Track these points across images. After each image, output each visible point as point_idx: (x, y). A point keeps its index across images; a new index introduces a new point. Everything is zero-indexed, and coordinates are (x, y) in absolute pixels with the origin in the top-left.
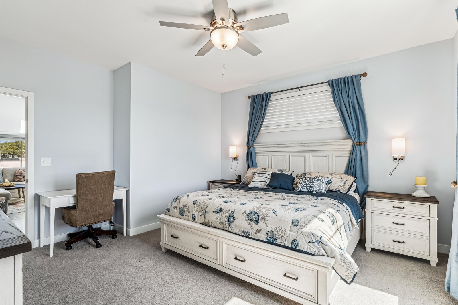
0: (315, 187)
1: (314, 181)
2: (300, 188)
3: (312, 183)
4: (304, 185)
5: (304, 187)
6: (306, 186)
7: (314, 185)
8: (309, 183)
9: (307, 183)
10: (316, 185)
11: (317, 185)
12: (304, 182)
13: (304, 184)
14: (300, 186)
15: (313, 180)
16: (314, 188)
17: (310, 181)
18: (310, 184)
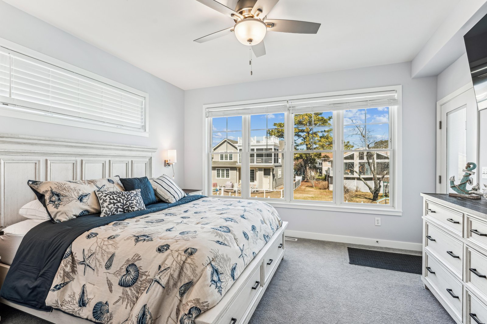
0: (136, 205)
1: (131, 198)
2: (114, 211)
3: (130, 202)
4: (120, 206)
5: (119, 209)
6: (123, 207)
7: (133, 203)
8: (126, 203)
9: (123, 203)
10: (136, 204)
11: (137, 202)
12: (120, 202)
13: (119, 204)
14: (113, 209)
15: (130, 196)
16: (134, 208)
17: (126, 199)
18: (128, 203)
